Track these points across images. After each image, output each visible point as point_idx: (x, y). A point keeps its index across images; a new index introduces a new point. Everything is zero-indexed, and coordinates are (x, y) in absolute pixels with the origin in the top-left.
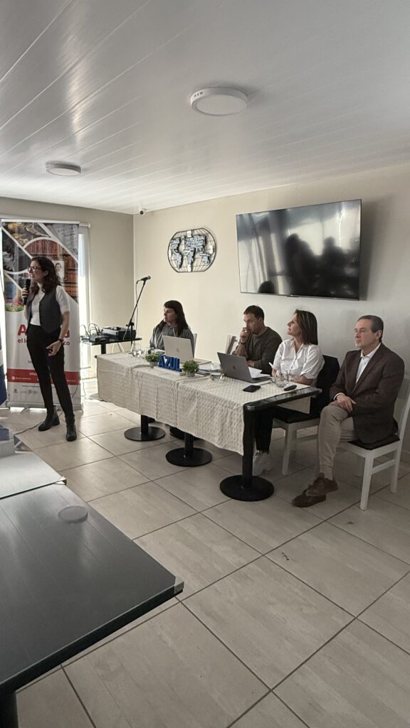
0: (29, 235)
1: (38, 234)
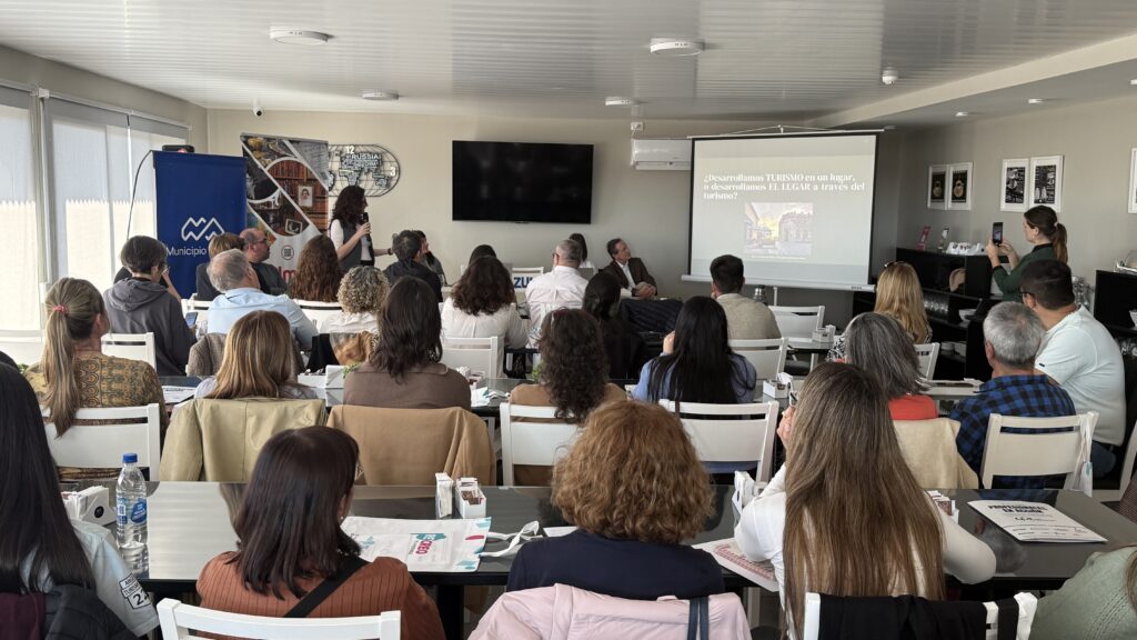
0: (274, 154)
1: (283, 153)
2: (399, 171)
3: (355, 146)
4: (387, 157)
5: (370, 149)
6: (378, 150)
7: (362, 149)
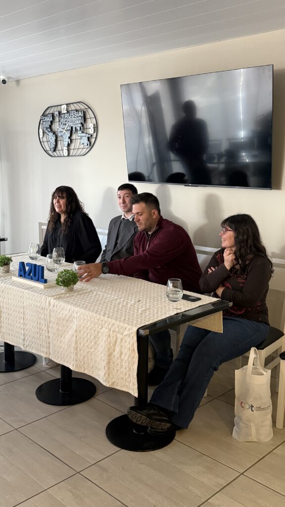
2: (96, 128)
3: (67, 105)
4: (90, 114)
5: (77, 107)
6: (82, 107)
7: (72, 107)
